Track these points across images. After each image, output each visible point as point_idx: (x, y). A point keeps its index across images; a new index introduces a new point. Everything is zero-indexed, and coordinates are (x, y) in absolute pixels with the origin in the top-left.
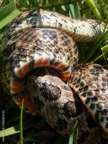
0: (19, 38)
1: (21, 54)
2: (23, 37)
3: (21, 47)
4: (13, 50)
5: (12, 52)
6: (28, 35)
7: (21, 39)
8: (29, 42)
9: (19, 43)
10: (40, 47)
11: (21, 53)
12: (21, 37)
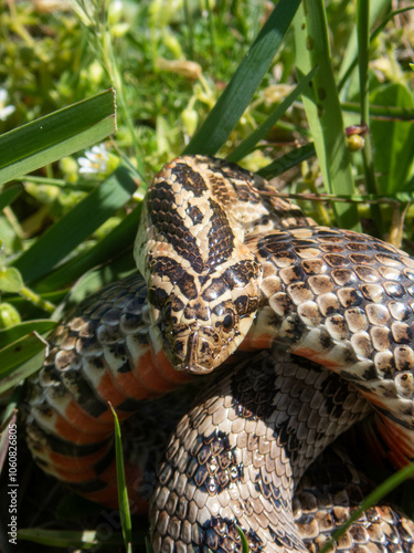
0: (330, 243)
1: (289, 289)
2: (339, 249)
3: (308, 267)
4: (285, 255)
5: (278, 256)
6: (357, 254)
7: (330, 248)
8: (335, 275)
9: (314, 254)
10: (350, 318)
11: (292, 288)
12: (337, 243)
